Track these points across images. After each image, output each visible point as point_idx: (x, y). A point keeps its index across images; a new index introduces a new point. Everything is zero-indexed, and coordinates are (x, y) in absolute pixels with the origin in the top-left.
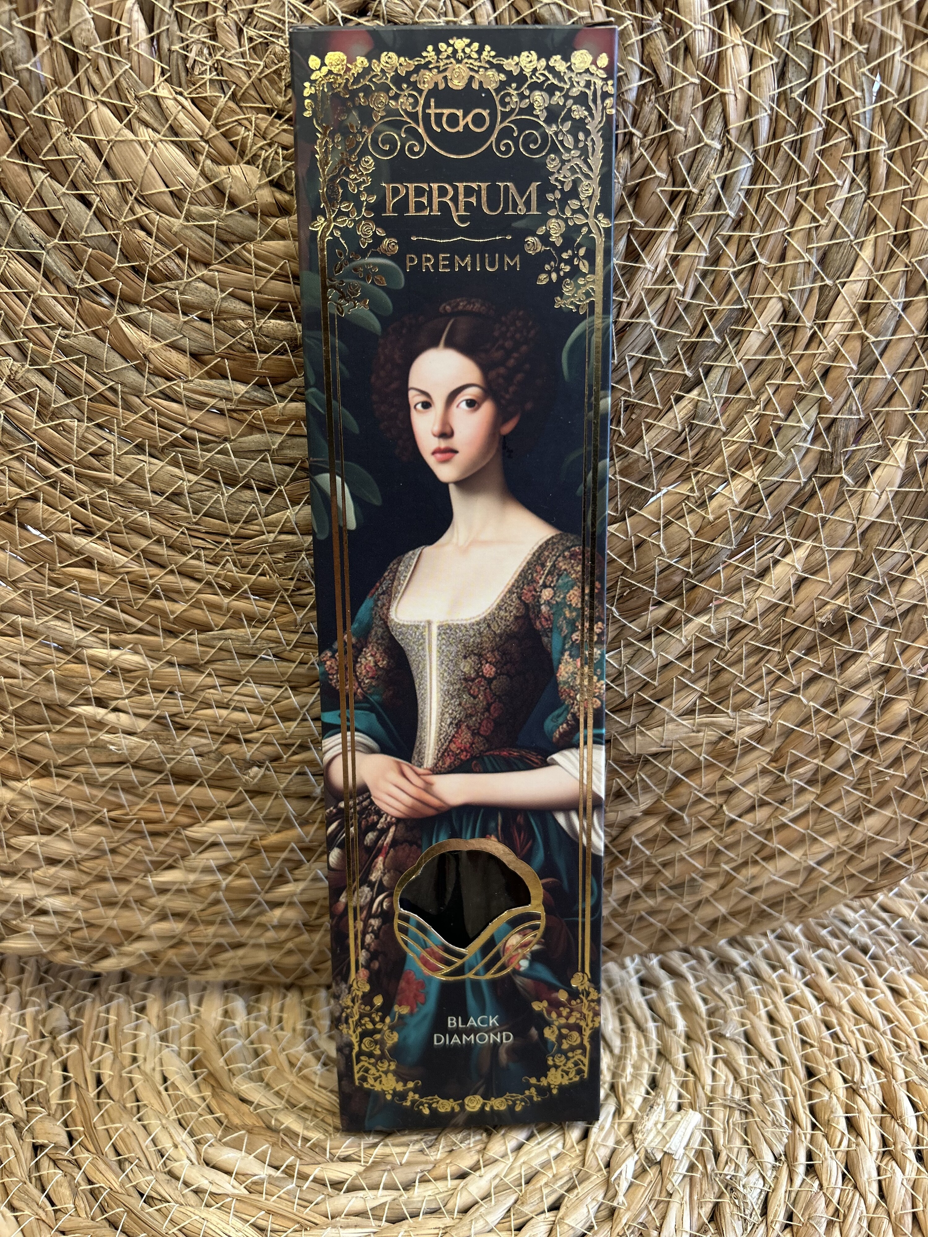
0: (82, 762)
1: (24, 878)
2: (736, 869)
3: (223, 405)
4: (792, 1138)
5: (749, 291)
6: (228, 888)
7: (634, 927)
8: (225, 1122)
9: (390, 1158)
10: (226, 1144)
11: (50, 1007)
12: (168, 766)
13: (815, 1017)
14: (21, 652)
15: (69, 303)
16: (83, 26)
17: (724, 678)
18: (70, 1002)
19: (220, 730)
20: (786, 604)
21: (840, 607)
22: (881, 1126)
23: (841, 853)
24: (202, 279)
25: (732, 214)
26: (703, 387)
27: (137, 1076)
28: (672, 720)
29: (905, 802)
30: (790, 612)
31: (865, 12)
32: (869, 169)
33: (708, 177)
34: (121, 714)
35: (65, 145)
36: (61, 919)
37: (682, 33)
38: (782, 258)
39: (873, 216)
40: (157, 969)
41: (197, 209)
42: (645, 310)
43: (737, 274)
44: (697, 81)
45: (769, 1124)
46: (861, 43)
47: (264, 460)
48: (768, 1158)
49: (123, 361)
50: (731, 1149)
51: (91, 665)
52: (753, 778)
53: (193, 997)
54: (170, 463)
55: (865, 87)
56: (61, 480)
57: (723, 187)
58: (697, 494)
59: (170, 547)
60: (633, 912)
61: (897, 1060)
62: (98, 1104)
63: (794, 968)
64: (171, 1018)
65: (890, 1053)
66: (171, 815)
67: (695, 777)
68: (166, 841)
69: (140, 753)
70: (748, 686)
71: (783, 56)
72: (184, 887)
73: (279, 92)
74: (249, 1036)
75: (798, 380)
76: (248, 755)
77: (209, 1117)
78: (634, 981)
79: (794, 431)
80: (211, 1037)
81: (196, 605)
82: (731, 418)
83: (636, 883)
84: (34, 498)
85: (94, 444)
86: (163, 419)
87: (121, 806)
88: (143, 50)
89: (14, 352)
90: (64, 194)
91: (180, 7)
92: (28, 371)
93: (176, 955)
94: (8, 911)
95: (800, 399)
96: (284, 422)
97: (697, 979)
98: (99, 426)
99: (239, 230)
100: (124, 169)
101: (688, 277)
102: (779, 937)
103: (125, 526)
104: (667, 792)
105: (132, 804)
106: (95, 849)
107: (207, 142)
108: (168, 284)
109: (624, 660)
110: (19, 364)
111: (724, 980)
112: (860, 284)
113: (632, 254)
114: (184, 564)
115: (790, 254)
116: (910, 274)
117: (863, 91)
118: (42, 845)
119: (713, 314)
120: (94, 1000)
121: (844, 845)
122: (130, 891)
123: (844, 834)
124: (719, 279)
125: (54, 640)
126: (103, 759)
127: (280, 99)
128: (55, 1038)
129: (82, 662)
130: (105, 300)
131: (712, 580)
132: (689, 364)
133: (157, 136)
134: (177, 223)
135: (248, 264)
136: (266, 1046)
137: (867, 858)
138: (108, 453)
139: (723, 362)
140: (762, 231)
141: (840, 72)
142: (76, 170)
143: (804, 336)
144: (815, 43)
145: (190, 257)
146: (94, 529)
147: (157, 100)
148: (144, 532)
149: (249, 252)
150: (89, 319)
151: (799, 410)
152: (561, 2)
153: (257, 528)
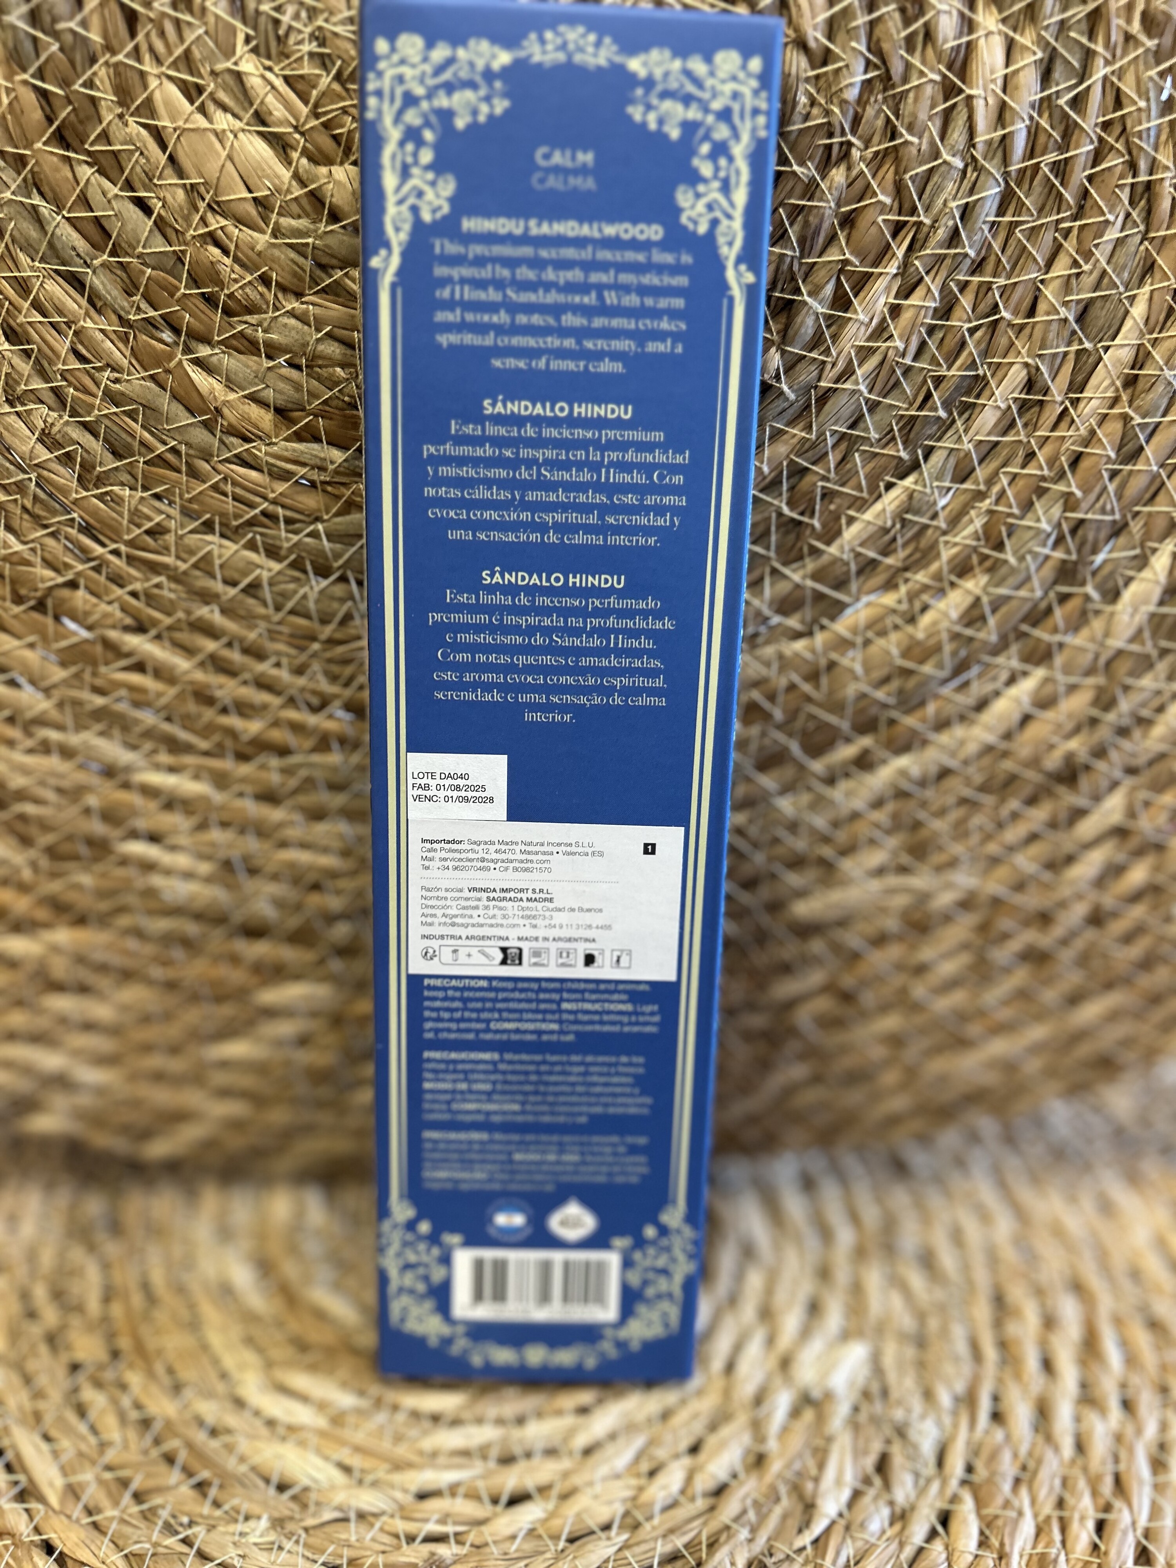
0: (126, 910)
3: (315, 476)
4: (976, 1376)
5: (985, 354)
12: (236, 917)
14: (55, 775)
15: (120, 338)
17: (923, 833)
19: (301, 877)
21: (1072, 751)
24: (292, 314)
25: (972, 253)
26: (921, 473)
28: (859, 881)
30: (1010, 755)
32: (1149, 201)
33: (945, 204)
34: (179, 854)
35: (117, 131)
37: (922, 12)
38: (1032, 312)
39: (1149, 263)
41: (286, 222)
42: (854, 372)
43: (972, 331)
44: (937, 78)
46: (1150, 36)
49: (187, 414)
51: (143, 794)
54: (245, 547)
55: (1152, 95)
56: (108, 563)
57: (962, 218)
58: (905, 606)
59: (245, 651)
67: (881, 949)
69: (202, 901)
71: (1049, 49)
72: (252, 1064)
75: (1040, 468)
76: (332, 907)
81: (276, 723)
82: (954, 513)
83: (802, 1071)
84: (73, 585)
85: (150, 519)
86: (238, 491)
88: (222, 10)
89: (49, 397)
90: (116, 196)
92: (67, 423)
94: (36, 1086)
95: (1041, 492)
98: (158, 497)
99: (341, 251)
100: (194, 165)
101: (911, 333)
103: (189, 624)
105: (187, 961)
106: (141, 1015)
107: (302, 134)
108: (248, 318)
110: (55, 415)
112: (1127, 349)
113: (842, 302)
114: (262, 673)
115: (1042, 307)
117: (1148, 100)
119: (938, 381)
122: (184, 1065)
124: (949, 337)
125: (96, 761)
126: (153, 907)
130: (167, 336)
131: (919, 714)
132: (905, 443)
133: (238, 124)
134: (262, 240)
135: (352, 295)
138: (167, 531)
139: (947, 443)
140: (1009, 277)
141: (1120, 73)
142: (133, 165)
143: (1051, 414)
144: (1091, 35)
145: (278, 284)
146: (147, 624)
147: (239, 76)
148: (211, 632)
149: (353, 280)
150: (145, 359)
151: (1039, 506)
153: (353, 631)
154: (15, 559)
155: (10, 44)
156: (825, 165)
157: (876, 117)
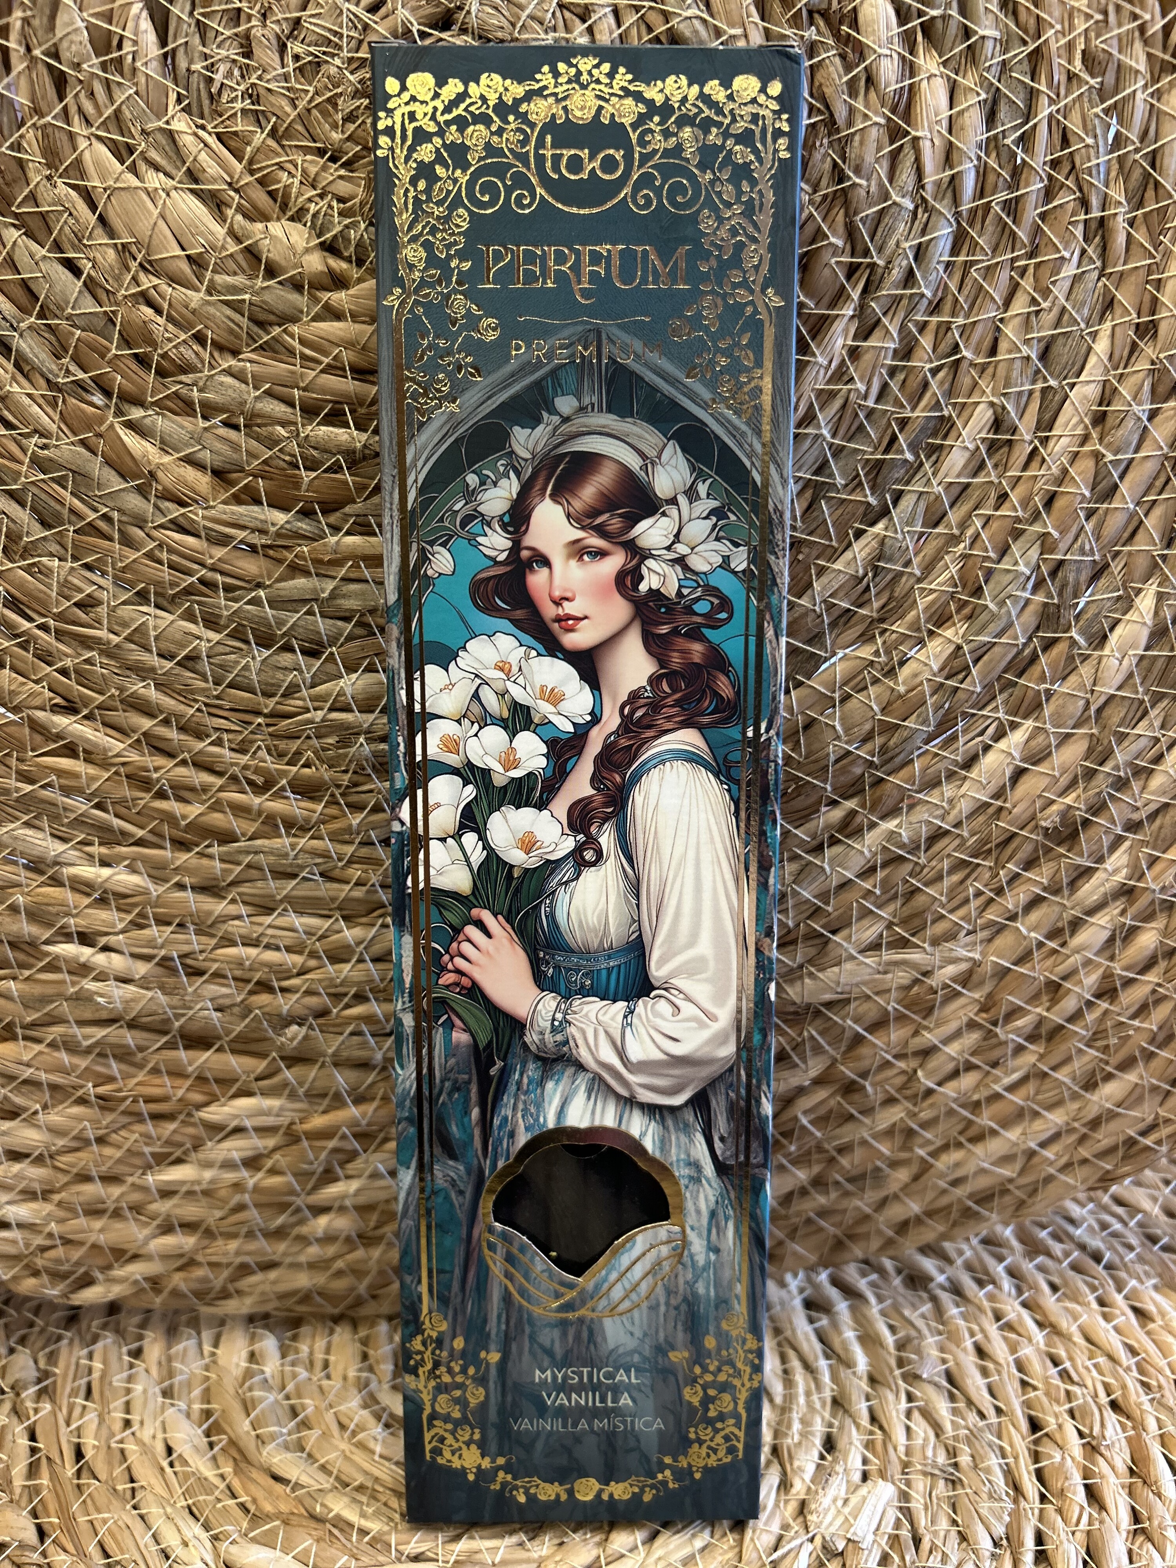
0: (59, 1020)
2: (934, 1154)
3: (257, 540)
4: (1016, 1514)
5: (949, 394)
6: (256, 1189)
7: (800, 1233)
8: (252, 1509)
9: (478, 1556)
10: (254, 1540)
11: (12, 1351)
12: (177, 1024)
13: (1038, 1350)
15: (49, 403)
16: (73, 37)
17: (920, 900)
18: (39, 1344)
19: (247, 976)
20: (999, 803)
21: (1070, 807)
22: (1130, 1494)
23: (1071, 1131)
24: (228, 372)
25: (928, 294)
26: (891, 519)
27: (131, 1447)
28: (851, 958)
29: (1155, 1064)
30: (1004, 813)
31: (1098, 36)
32: (1103, 237)
33: (898, 245)
34: (113, 955)
35: (46, 193)
36: (27, 1234)
37: (862, 57)
38: (993, 350)
39: (1108, 299)
40: (158, 1300)
41: (222, 279)
42: (815, 417)
43: (935, 372)
44: (882, 121)
45: (985, 1496)
46: (1093, 76)
47: (310, 613)
48: (986, 1544)
49: (120, 480)
50: (935, 1533)
51: (73, 889)
52: (957, 1035)
53: (207, 1335)
54: (182, 617)
55: (1099, 131)
56: (35, 639)
57: (916, 258)
58: (883, 659)
59: (182, 729)
60: (798, 1214)
61: (1147, 1406)
62: (79, 1487)
63: (1007, 1284)
64: (177, 1365)
65: (1137, 1397)
66: (180, 1090)
67: (881, 1033)
68: (172, 1126)
69: (138, 1007)
70: (951, 911)
71: (993, 90)
72: (197, 1188)
73: (335, 126)
74: (283, 1388)
75: (1014, 509)
76: (285, 1009)
77: (231, 1502)
78: (797, 1302)
79: (1010, 577)
80: (232, 1391)
81: (217, 807)
82: (927, 559)
83: (802, 1175)
85: (80, 590)
86: (174, 558)
87: (111, 1079)
88: (153, 70)
90: (44, 257)
91: (203, 15)
93: (185, 1280)
95: (1017, 534)
96: (337, 563)
97: (880, 1299)
99: (280, 307)
100: (125, 225)
101: (872, 374)
102: (986, 1242)
103: (122, 701)
104: (845, 1053)
105: (126, 1076)
106: (75, 1138)
107: (237, 191)
108: (183, 378)
109: (788, 879)
111: (916, 1300)
112: (1093, 385)
114: (200, 752)
115: (1003, 346)
116: (1157, 372)
117: (1095, 136)
118: (2, 1134)
119: (903, 423)
120: (71, 1341)
121: (1075, 1120)
122: (123, 1195)
123: (1076, 1106)
124: (912, 377)
125: (23, 855)
126: (88, 1015)
127: (336, 136)
128: (18, 1394)
129: (62, 885)
130: (98, 399)
131: (903, 773)
132: (873, 489)
133: (171, 183)
134: (196, 298)
135: (291, 352)
136: (308, 1401)
137: (1104, 1138)
138: (100, 603)
139: (917, 487)
140: (967, 316)
141: (1066, 112)
142: (61, 226)
143: (1022, 452)
144: (1034, 75)
145: (214, 342)
146: (79, 705)
147: (171, 135)
149: (292, 336)
150: (75, 424)
151: (1016, 549)
152: (705, 16)
153: (300, 703)
157: (823, 161)
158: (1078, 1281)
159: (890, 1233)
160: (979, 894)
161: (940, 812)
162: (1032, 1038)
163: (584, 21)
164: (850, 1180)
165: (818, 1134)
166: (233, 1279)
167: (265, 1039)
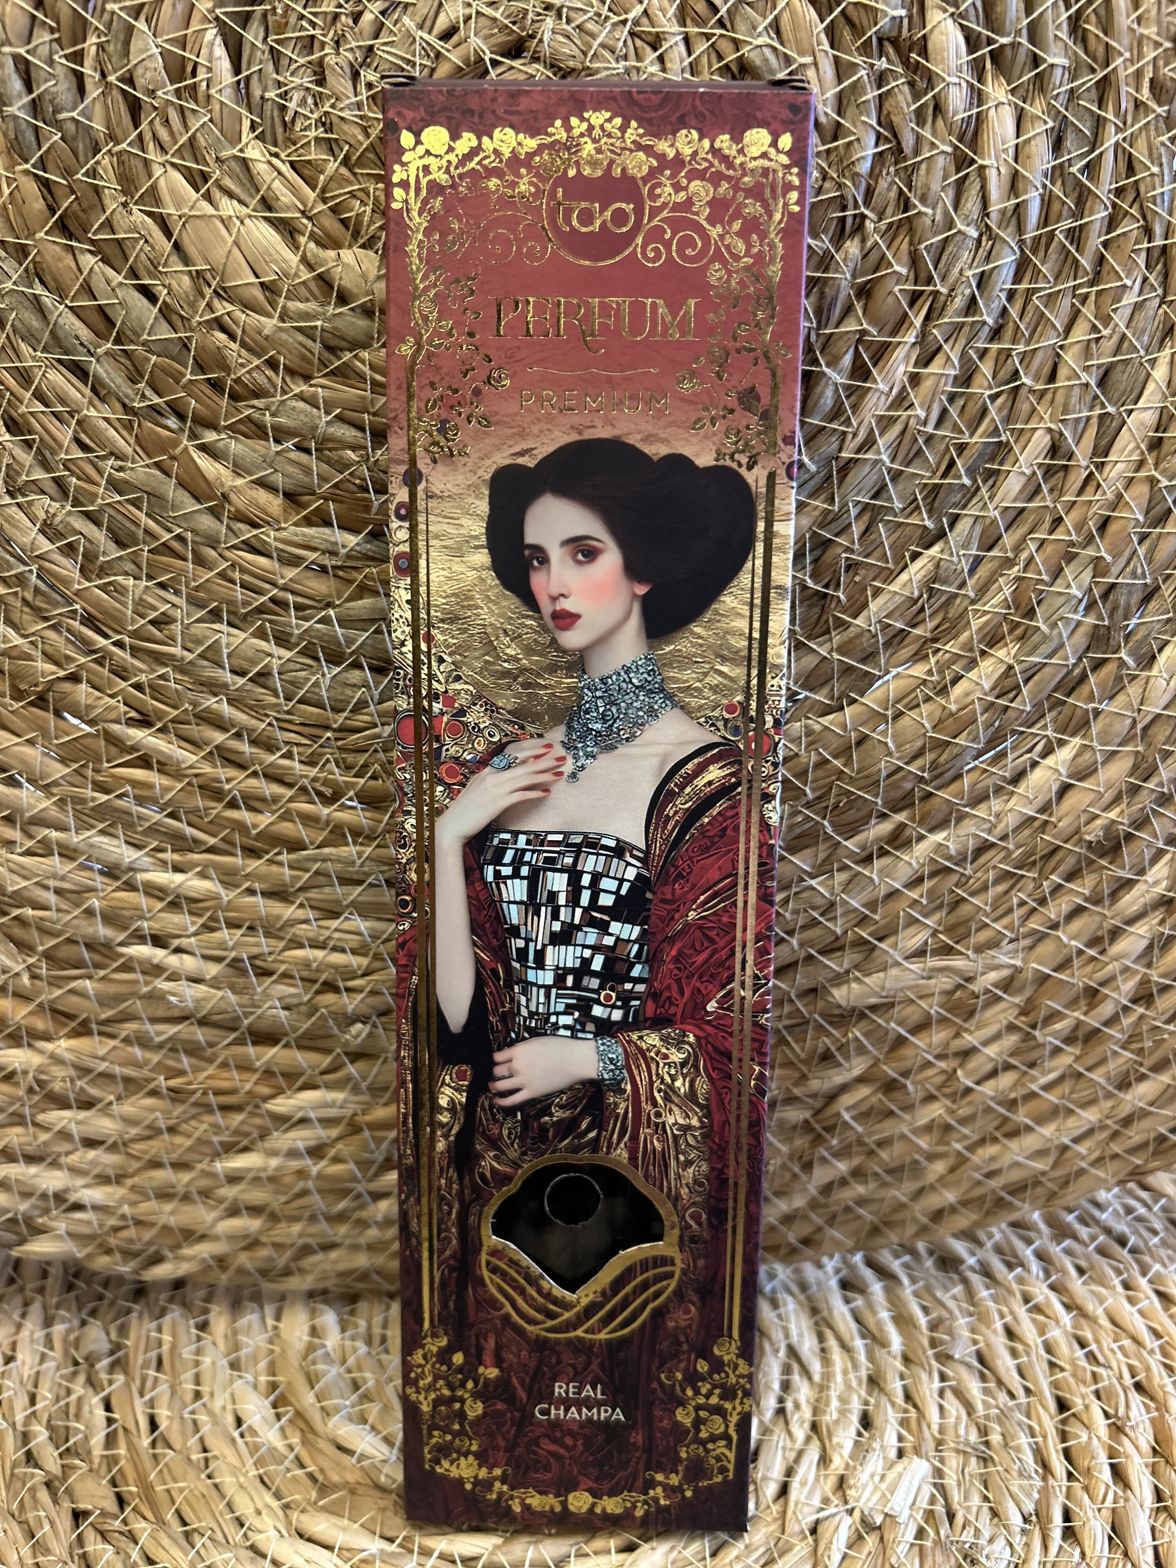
0: (132, 1017)
1: (55, 1164)
2: (971, 1148)
3: (327, 561)
4: (1045, 1492)
5: (1008, 420)
6: (320, 1176)
7: (839, 1219)
8: (320, 1478)
10: (324, 1509)
11: (84, 1323)
12: (246, 1022)
13: (1065, 1332)
14: (55, 876)
15: (124, 427)
16: (147, 63)
17: (965, 910)
18: (110, 1317)
19: (313, 976)
20: (1045, 817)
21: (1113, 822)
22: (1154, 1473)
23: (1103, 1127)
24: (300, 397)
25: (990, 321)
26: (947, 542)
27: (203, 1418)
28: (898, 964)
30: (1049, 827)
31: (1166, 64)
32: (1165, 265)
33: (961, 273)
34: (185, 957)
35: (122, 220)
36: (101, 1216)
37: (931, 86)
38: (1052, 377)
39: (1168, 326)
40: (223, 1277)
41: (295, 306)
42: (875, 442)
43: (994, 398)
44: (949, 149)
45: (1015, 1474)
46: (1160, 104)
47: (378, 631)
48: (1016, 1520)
49: (194, 501)
50: (968, 1509)
51: (147, 893)
52: (997, 1037)
53: (269, 1310)
54: (254, 635)
55: (1164, 160)
56: (111, 655)
57: (979, 286)
58: (936, 677)
59: (253, 742)
60: (837, 1202)
61: (1170, 1389)
62: (155, 1456)
63: (1035, 1266)
64: (243, 1338)
65: (1161, 1379)
66: (248, 1083)
67: (924, 1034)
68: (239, 1118)
69: (209, 1006)
70: (995, 920)
71: (1060, 118)
72: (263, 1175)
74: (344, 1361)
75: (1067, 533)
76: (350, 1008)
77: (299, 1472)
78: (833, 1283)
79: (1062, 599)
80: (296, 1364)
81: (286, 816)
82: (982, 581)
83: (842, 1167)
84: (74, 678)
85: (155, 609)
86: (246, 577)
87: (182, 1073)
88: (227, 98)
89: (51, 488)
90: (121, 283)
91: (277, 41)
92: (69, 513)
93: (250, 1259)
94: (34, 1207)
95: (1071, 557)
97: (913, 1280)
99: (351, 333)
100: (200, 252)
101: (932, 401)
102: (1014, 1225)
103: (196, 716)
104: (888, 1053)
105: (196, 1070)
106: (148, 1127)
107: (310, 219)
108: (255, 402)
109: (838, 889)
110: (57, 505)
111: (948, 1283)
112: (1150, 412)
113: (860, 371)
114: (271, 765)
115: (1062, 372)
117: (1161, 165)
118: (78, 1123)
119: (961, 448)
120: (141, 1314)
121: (1107, 1117)
122: (192, 1180)
123: (1109, 1104)
124: (970, 404)
125: (99, 861)
126: (160, 1013)
128: (92, 1366)
129: (135, 889)
130: (172, 422)
131: (952, 788)
132: (930, 512)
133: (245, 211)
134: (269, 324)
135: (362, 377)
136: (368, 1375)
137: (1136, 1135)
138: (174, 621)
139: (973, 510)
140: (1028, 343)
141: (1132, 140)
142: (137, 253)
143: (1077, 478)
144: (1101, 103)
145: (286, 367)
146: (153, 719)
147: (245, 163)
148: (220, 724)
149: (363, 362)
150: (150, 448)
151: (1069, 572)
152: (776, 44)
153: (367, 718)
154: (14, 653)
155: (12, 136)
156: (839, 238)
157: (889, 189)
158: (1104, 1265)
159: (925, 1220)
160: (1022, 903)
161: (987, 826)
162: (1069, 1040)
163: (655, 49)
164: (890, 1172)
165: (860, 1129)
166: (296, 1258)
167: (330, 1036)
